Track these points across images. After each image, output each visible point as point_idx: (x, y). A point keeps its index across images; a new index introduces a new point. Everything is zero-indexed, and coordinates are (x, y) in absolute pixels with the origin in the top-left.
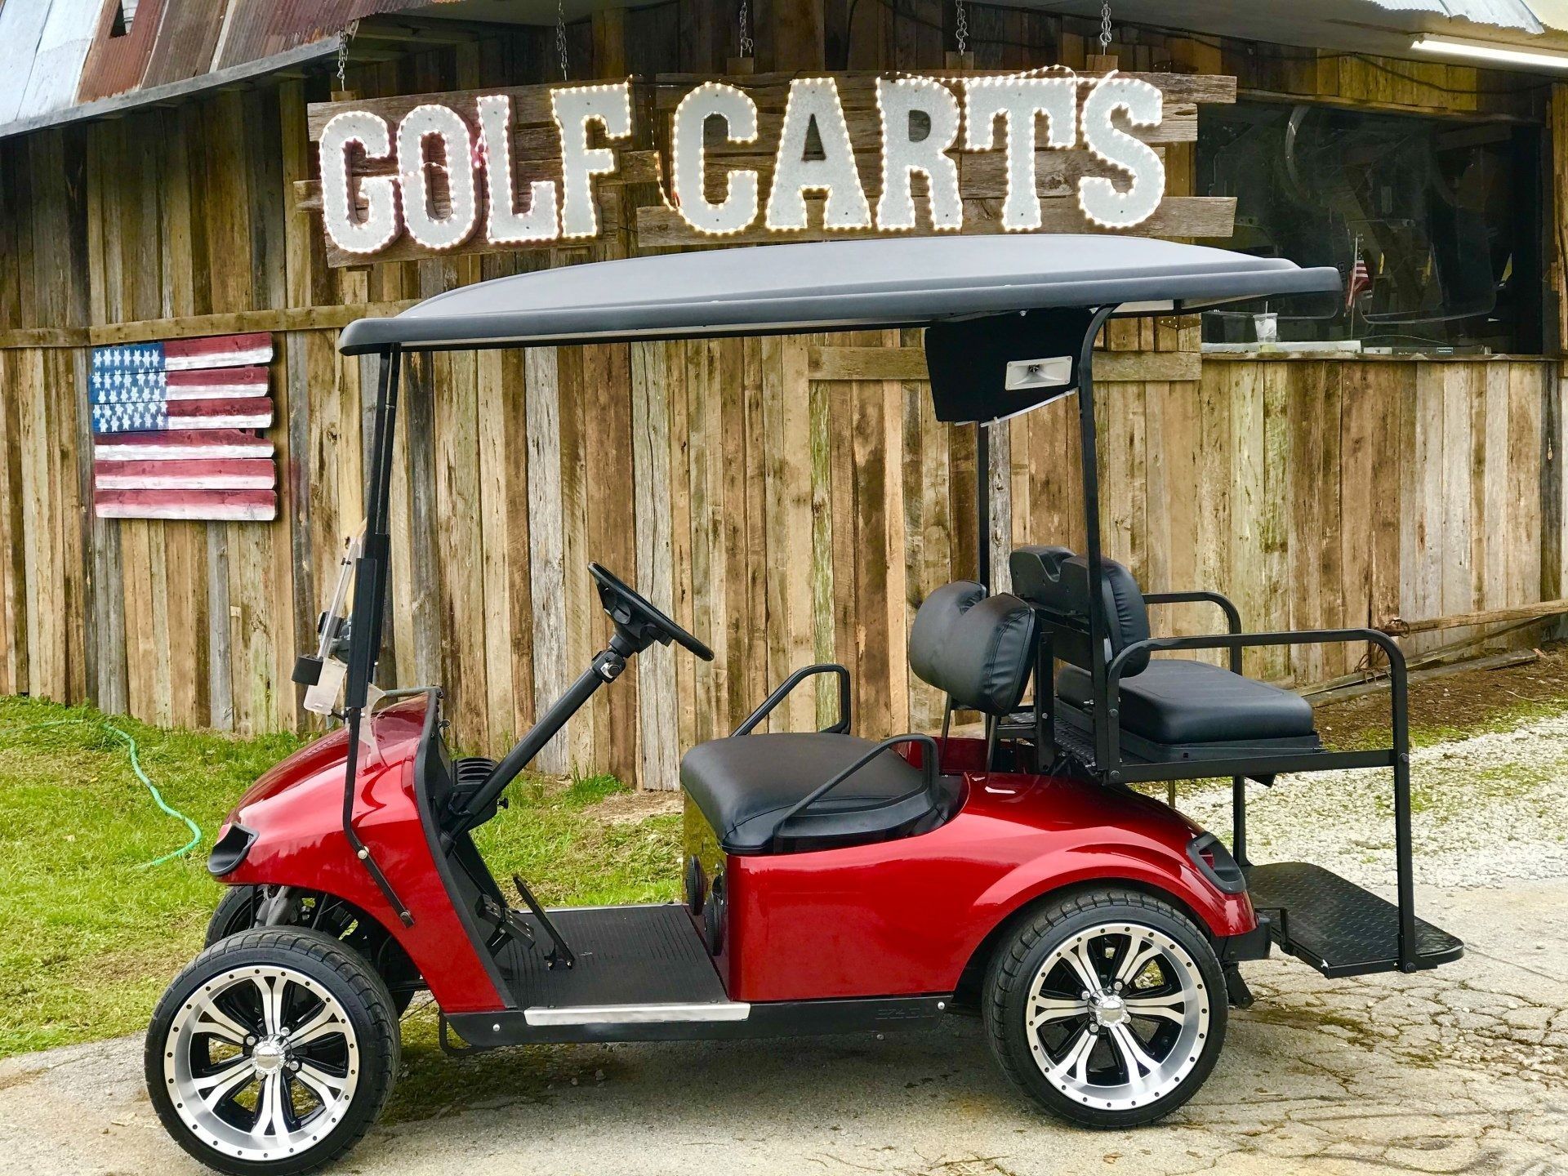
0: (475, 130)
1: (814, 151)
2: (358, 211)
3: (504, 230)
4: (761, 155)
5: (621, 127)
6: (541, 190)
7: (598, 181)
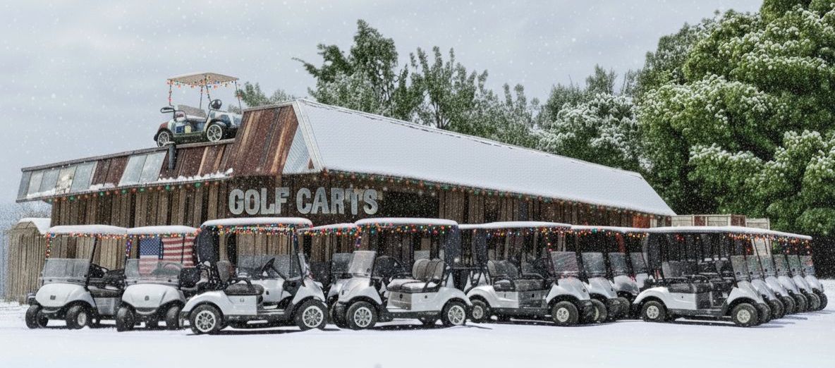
0: (260, 194)
1: (320, 201)
2: (236, 206)
3: (264, 211)
4: (311, 201)
5: (287, 194)
6: (272, 205)
7: (282, 204)
